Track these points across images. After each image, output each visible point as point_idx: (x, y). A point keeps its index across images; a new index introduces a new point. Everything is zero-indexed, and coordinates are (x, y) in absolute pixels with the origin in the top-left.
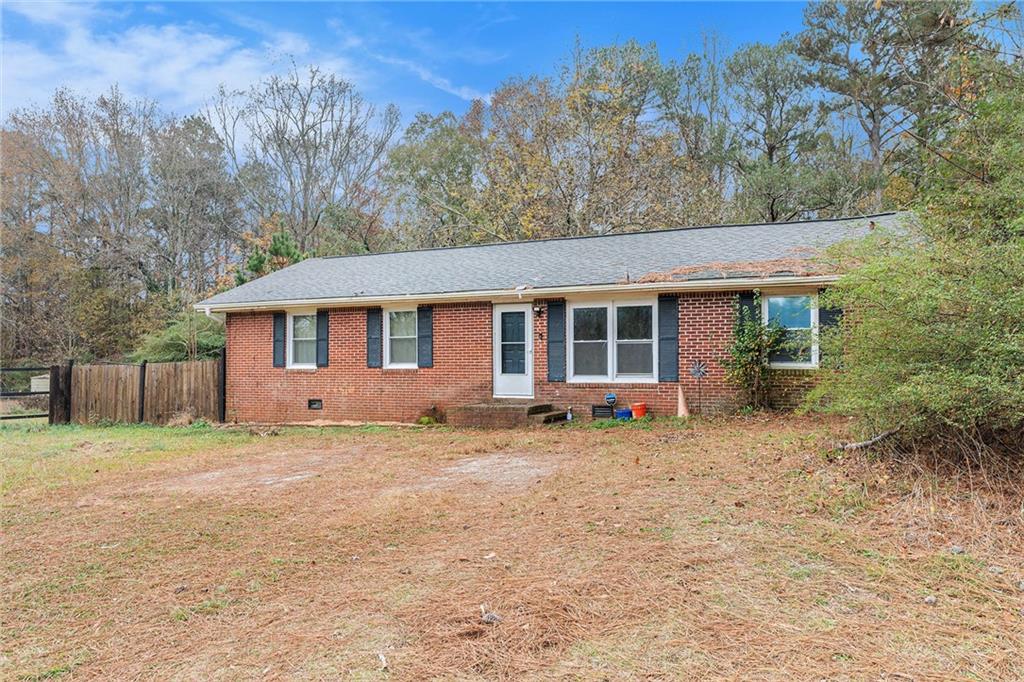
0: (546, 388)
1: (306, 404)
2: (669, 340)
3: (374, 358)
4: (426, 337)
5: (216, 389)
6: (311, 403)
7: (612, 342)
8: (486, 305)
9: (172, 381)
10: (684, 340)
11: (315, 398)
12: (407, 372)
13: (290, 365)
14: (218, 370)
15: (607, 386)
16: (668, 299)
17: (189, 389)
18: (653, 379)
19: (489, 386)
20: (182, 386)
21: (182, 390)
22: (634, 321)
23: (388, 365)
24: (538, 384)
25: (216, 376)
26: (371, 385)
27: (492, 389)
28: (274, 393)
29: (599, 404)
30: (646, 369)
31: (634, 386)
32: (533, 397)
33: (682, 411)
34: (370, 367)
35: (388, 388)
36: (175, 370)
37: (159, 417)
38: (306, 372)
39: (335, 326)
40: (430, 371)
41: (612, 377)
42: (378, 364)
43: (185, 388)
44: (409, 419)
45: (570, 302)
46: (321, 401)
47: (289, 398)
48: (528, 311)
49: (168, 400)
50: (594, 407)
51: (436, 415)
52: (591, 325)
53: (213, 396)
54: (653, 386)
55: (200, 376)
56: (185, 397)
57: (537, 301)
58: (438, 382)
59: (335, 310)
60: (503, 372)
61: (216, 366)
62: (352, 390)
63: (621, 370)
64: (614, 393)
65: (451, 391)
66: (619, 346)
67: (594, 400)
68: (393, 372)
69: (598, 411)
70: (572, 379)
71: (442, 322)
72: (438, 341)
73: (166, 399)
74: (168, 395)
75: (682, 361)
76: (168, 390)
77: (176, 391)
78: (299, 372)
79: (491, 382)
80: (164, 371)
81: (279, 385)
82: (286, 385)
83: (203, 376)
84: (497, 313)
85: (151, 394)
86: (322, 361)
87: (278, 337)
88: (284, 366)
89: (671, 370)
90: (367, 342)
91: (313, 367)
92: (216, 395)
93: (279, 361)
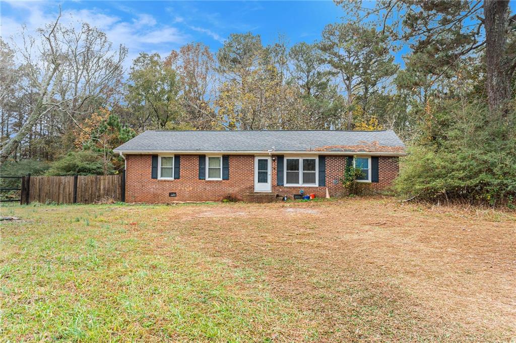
0: (276, 188)
1: (168, 195)
2: (322, 171)
3: (202, 175)
4: (226, 168)
5: (120, 188)
6: (170, 194)
7: (301, 172)
8: (252, 156)
9: (94, 184)
10: (327, 172)
11: (173, 192)
12: (218, 181)
13: (159, 178)
14: (121, 180)
15: (300, 188)
16: (322, 158)
17: (104, 188)
18: (317, 185)
19: (252, 187)
20: (100, 186)
21: (100, 188)
22: (309, 165)
23: (207, 179)
24: (273, 186)
25: (120, 182)
26: (200, 187)
27: (254, 189)
28: (152, 190)
29: (297, 194)
30: (314, 182)
31: (310, 188)
32: (271, 191)
33: (328, 196)
34: (200, 179)
35: (208, 188)
36: (96, 179)
37: (86, 200)
38: (168, 181)
39: (183, 162)
40: (228, 181)
41: (301, 184)
42: (203, 178)
43: (102, 187)
44: (218, 200)
45: (286, 156)
46: (176, 193)
47: (159, 192)
48: (270, 160)
49: (92, 192)
50: (295, 195)
51: (230, 199)
52: (293, 165)
53: (118, 191)
54: (317, 188)
55: (111, 182)
56: (102, 192)
57: (273, 156)
58: (231, 186)
59: (183, 155)
60: (259, 182)
61: (120, 178)
62: (191, 188)
63: (304, 182)
64: (303, 190)
65: (237, 189)
66: (304, 173)
67: (295, 193)
68: (210, 182)
69: (296, 197)
70: (286, 185)
71: (233, 163)
72: (231, 169)
73: (90, 193)
74: (92, 191)
75: (327, 179)
76: (92, 188)
77: (96, 189)
78: (165, 181)
79: (253, 186)
80: (89, 180)
81: (154, 186)
82: (157, 186)
83: (112, 182)
84: (256, 160)
85: (81, 190)
86: (177, 177)
87: (154, 165)
88: (157, 178)
89: (322, 182)
90: (199, 169)
91: (172, 179)
92: (120, 191)
93: (154, 176)
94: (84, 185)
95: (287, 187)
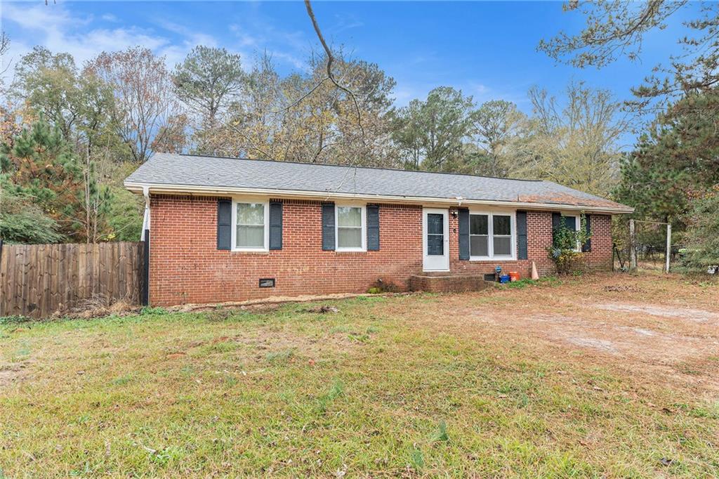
0: (458, 264)
1: (256, 283)
2: (522, 236)
3: (327, 242)
4: (374, 228)
6: (262, 282)
7: (491, 236)
8: (418, 207)
9: (57, 265)
10: (529, 236)
11: (267, 277)
12: (359, 254)
13: (235, 248)
14: (139, 253)
15: (488, 262)
16: (522, 213)
17: (90, 274)
18: (514, 257)
19: (419, 264)
20: (76, 269)
21: (75, 276)
22: (502, 225)
24: (452, 261)
26: (325, 265)
27: (422, 266)
28: (218, 274)
29: (488, 273)
30: (508, 252)
31: (507, 262)
32: (449, 271)
33: (535, 276)
34: (324, 250)
35: (340, 267)
36: (64, 252)
37: (31, 307)
38: (256, 255)
39: (288, 216)
40: (377, 254)
41: (491, 257)
42: (332, 248)
43: (82, 272)
44: (360, 291)
45: (471, 209)
46: (273, 280)
47: (235, 278)
48: (446, 214)
49: (49, 286)
50: (486, 275)
51: (383, 286)
52: (480, 225)
53: (131, 280)
54: (515, 262)
55: (108, 261)
56: (82, 282)
57: (452, 208)
58: (384, 262)
59: (289, 201)
60: (429, 254)
61: (135, 249)
62: (306, 269)
63: (497, 252)
64: (496, 267)
65: (393, 268)
66: (494, 238)
67: (486, 271)
68: (344, 254)
70: (472, 258)
71: (386, 218)
72: (384, 231)
73: (45, 287)
74: (50, 281)
75: (529, 248)
76: (50, 275)
77: (65, 276)
78: (249, 255)
79: (422, 261)
80: (41, 254)
81: (224, 266)
82: (232, 266)
83: (113, 259)
84: (425, 213)
85: (16, 281)
86: (275, 245)
87: (223, 220)
88: (229, 249)
89: (522, 253)
90: (323, 230)
91: (266, 249)
92: (135, 278)
93: (223, 244)
94: (23, 268)
95: (475, 263)
